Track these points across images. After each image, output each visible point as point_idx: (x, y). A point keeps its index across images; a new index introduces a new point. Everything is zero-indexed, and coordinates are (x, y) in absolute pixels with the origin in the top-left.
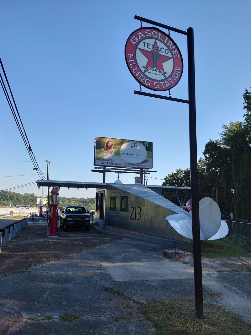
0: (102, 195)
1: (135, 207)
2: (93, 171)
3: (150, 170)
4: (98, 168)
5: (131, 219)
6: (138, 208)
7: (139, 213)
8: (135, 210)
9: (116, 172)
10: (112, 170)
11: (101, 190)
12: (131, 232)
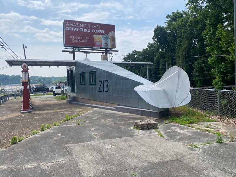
0: (72, 71)
1: (103, 81)
2: (63, 51)
3: (113, 49)
4: (68, 49)
5: (99, 91)
6: (106, 81)
7: (106, 86)
8: (103, 83)
9: (84, 52)
10: (81, 50)
11: (71, 67)
12: (100, 103)
